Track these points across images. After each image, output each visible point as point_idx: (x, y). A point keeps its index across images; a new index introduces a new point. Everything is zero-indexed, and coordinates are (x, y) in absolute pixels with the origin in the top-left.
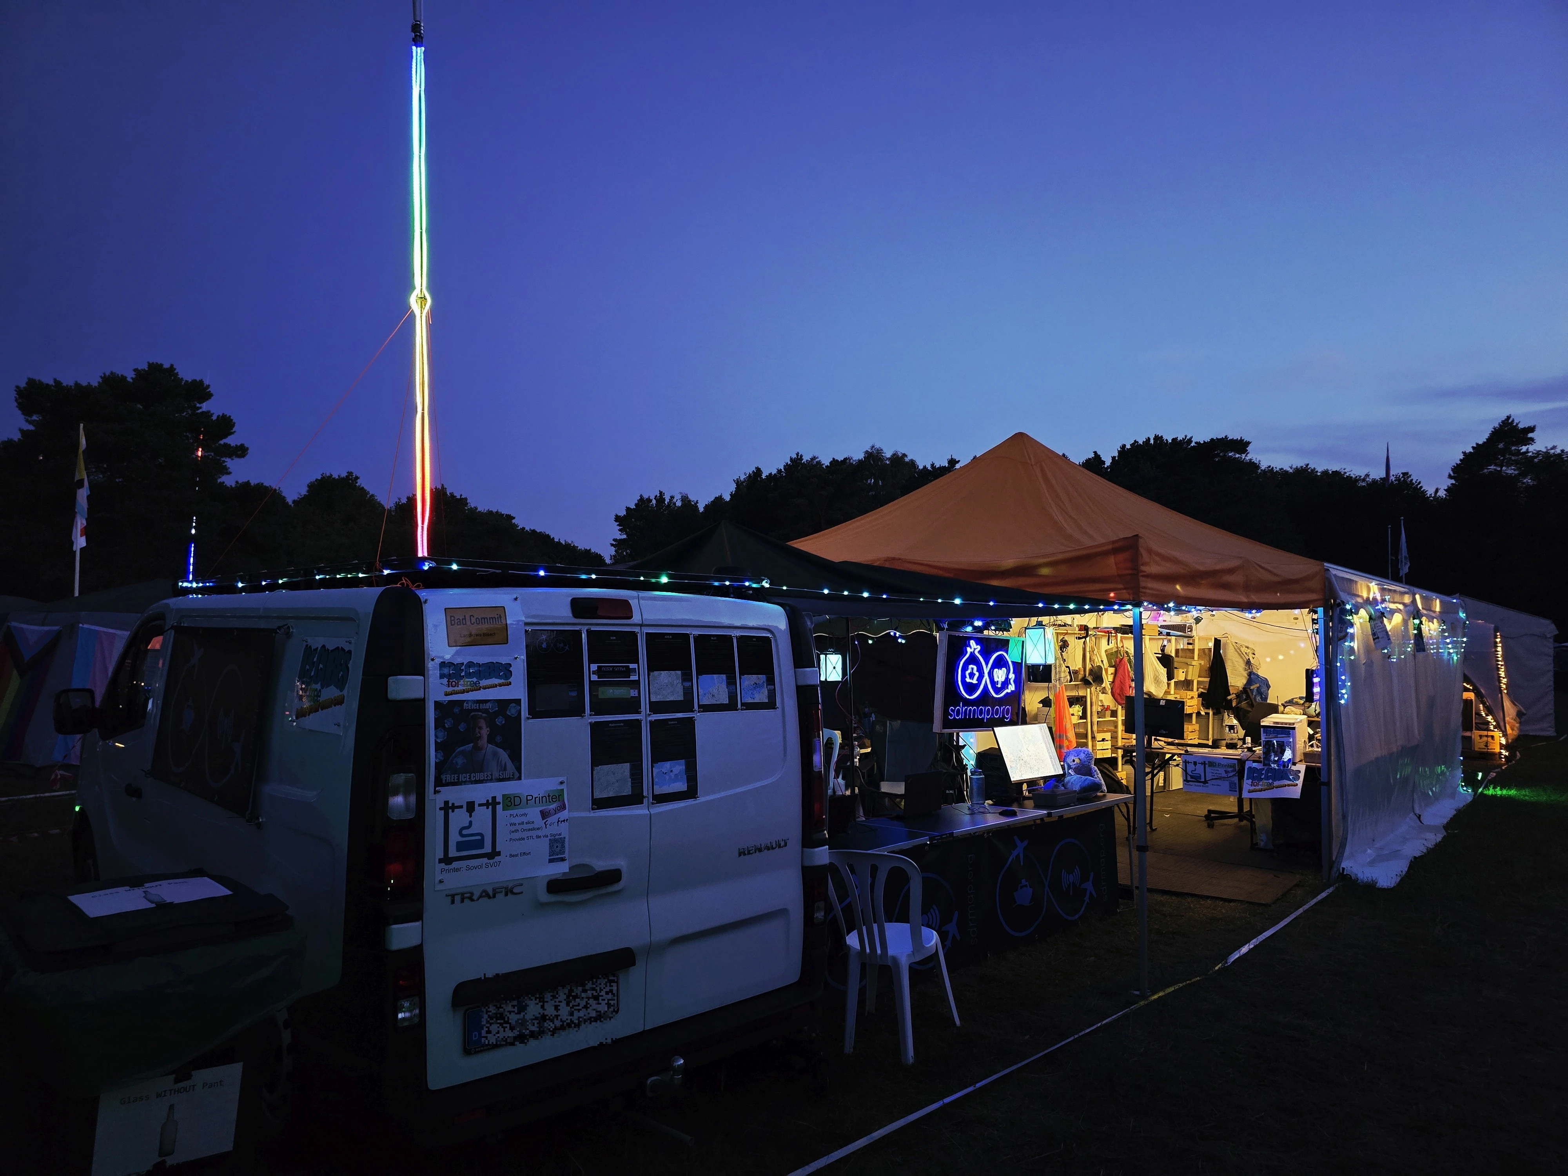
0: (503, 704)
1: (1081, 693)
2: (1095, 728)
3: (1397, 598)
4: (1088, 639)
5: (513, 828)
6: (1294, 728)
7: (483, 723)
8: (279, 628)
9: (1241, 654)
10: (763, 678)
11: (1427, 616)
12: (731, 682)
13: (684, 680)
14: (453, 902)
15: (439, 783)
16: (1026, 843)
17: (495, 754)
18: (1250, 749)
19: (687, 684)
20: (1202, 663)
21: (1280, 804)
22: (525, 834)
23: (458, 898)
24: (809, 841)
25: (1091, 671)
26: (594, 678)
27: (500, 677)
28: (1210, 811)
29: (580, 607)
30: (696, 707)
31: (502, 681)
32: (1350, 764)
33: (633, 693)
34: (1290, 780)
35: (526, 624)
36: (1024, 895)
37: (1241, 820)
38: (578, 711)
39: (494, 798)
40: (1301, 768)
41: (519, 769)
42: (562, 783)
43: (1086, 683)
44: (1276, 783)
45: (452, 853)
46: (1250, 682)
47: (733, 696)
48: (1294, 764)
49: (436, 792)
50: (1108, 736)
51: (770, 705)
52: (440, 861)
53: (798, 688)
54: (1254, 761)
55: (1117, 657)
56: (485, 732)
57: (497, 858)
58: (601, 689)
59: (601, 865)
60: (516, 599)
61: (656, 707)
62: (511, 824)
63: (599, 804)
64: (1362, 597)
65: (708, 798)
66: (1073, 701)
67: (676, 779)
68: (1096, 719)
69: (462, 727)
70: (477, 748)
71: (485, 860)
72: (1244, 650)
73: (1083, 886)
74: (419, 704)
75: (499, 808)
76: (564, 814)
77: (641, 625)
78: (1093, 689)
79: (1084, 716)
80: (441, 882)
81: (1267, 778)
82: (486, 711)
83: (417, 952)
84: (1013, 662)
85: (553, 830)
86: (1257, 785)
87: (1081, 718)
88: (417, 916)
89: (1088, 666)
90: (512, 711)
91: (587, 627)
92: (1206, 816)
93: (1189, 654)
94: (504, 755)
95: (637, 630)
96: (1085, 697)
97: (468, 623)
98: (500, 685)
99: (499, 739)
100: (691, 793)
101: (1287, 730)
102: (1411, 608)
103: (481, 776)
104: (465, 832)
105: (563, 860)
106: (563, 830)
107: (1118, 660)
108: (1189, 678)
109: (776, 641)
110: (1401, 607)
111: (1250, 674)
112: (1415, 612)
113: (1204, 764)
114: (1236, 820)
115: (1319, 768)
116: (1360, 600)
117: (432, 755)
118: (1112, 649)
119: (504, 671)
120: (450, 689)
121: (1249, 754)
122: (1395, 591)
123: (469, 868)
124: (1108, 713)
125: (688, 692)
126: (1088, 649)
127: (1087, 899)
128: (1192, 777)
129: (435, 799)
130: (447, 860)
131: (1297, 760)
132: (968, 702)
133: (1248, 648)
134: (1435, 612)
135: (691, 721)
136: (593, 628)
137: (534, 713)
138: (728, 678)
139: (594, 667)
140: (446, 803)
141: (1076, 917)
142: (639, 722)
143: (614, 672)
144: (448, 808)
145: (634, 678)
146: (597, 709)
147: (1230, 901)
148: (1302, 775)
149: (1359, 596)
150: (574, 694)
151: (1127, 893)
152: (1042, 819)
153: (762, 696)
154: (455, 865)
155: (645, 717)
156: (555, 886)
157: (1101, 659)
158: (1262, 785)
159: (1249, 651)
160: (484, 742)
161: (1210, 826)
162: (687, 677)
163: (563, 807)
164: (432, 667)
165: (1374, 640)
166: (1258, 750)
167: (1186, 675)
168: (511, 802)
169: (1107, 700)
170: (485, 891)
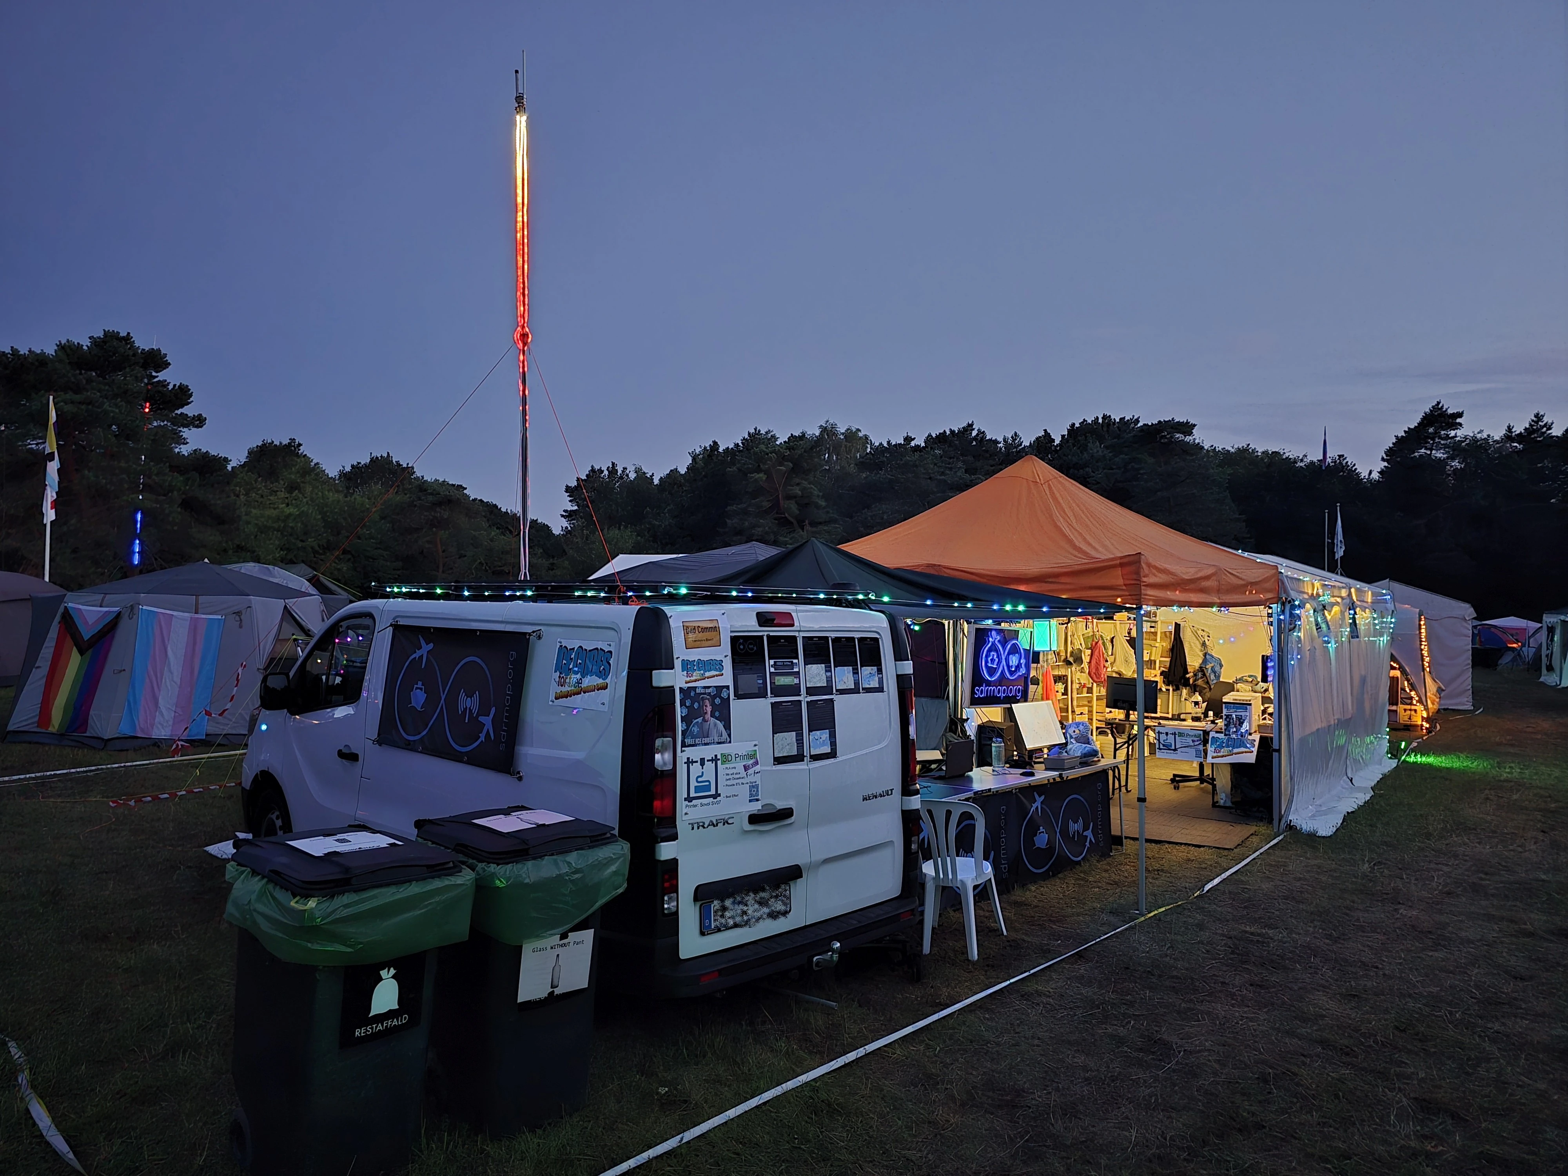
0: (719, 688)
1: (1061, 672)
2: (1075, 703)
3: (1336, 593)
4: (1069, 625)
5: (728, 777)
6: (1250, 705)
7: (707, 703)
8: (534, 632)
9: (1197, 636)
10: (875, 668)
11: (1360, 607)
12: (855, 672)
13: (826, 671)
14: (693, 829)
15: (684, 745)
16: (1043, 797)
17: (715, 725)
18: (1213, 722)
19: (829, 674)
20: (1164, 644)
21: (1237, 769)
22: (735, 782)
23: (696, 826)
24: (907, 791)
25: (1072, 653)
26: (772, 670)
27: (716, 670)
28: (1175, 776)
29: (764, 619)
30: (834, 691)
31: (717, 673)
32: (1297, 735)
33: (796, 681)
34: (1247, 747)
35: (732, 632)
36: (1042, 839)
37: (1202, 783)
38: (764, 696)
39: (716, 756)
40: (1256, 737)
41: (729, 735)
42: (755, 745)
43: (1068, 663)
44: (1235, 750)
45: (692, 794)
46: (1205, 661)
47: (857, 683)
48: (1250, 734)
49: (682, 751)
50: (1085, 710)
51: (880, 689)
52: (685, 799)
53: (898, 676)
54: (1217, 732)
55: (1093, 641)
56: (709, 709)
57: (719, 798)
58: (777, 678)
59: (780, 805)
60: (723, 614)
61: (811, 691)
62: (728, 775)
63: (779, 761)
64: (1307, 593)
65: (844, 758)
66: (1058, 679)
67: (823, 744)
68: (1075, 695)
69: (696, 705)
70: (704, 720)
71: (711, 799)
72: (1200, 633)
73: (1085, 834)
74: (671, 689)
75: (719, 762)
76: (757, 768)
77: (799, 631)
78: (1073, 668)
79: (1065, 693)
80: (686, 814)
81: (1228, 746)
82: (709, 694)
83: (674, 862)
84: (1024, 649)
85: (751, 779)
86: (1219, 752)
87: (1063, 694)
88: (674, 837)
89: (1070, 649)
90: (724, 695)
91: (766, 633)
92: (1171, 780)
93: (1152, 637)
94: (720, 725)
95: (796, 634)
96: (1066, 676)
97: (697, 632)
98: (717, 676)
99: (717, 714)
100: (832, 754)
101: (1245, 705)
102: (1347, 601)
103: (706, 740)
104: (700, 779)
105: (757, 800)
106: (757, 779)
107: (1094, 643)
108: (1153, 658)
109: (882, 640)
110: (1339, 600)
111: (1205, 655)
112: (1351, 605)
113: (1175, 734)
114: (1198, 782)
115: (1272, 738)
116: (1306, 596)
117: (680, 726)
118: (1088, 633)
119: (717, 665)
120: (688, 679)
121: (1213, 726)
122: (1334, 586)
123: (702, 805)
124: (1085, 690)
125: (829, 680)
126: (1069, 634)
127: (1087, 844)
128: (1164, 745)
129: (682, 757)
130: (689, 799)
131: (1252, 731)
132: (989, 683)
133: (1203, 631)
134: (1367, 602)
135: (832, 701)
136: (772, 634)
137: (738, 696)
138: (853, 669)
139: (772, 662)
140: (688, 759)
141: (1080, 858)
142: (800, 701)
143: (784, 666)
144: (689, 762)
145: (796, 670)
146: (775, 693)
147: (1199, 846)
148: (1257, 744)
149: (1304, 593)
150: (761, 682)
151: (1118, 841)
152: (1054, 779)
153: (875, 684)
154: (694, 802)
155: (804, 698)
156: (754, 819)
157: (1079, 643)
158: (1224, 751)
159: (1204, 633)
160: (708, 716)
161: (1176, 788)
162: (828, 669)
163: (757, 763)
164: (678, 664)
165: (1317, 629)
166: (1220, 723)
167: (1150, 656)
168: (726, 758)
169: (1084, 679)
170: (711, 821)
